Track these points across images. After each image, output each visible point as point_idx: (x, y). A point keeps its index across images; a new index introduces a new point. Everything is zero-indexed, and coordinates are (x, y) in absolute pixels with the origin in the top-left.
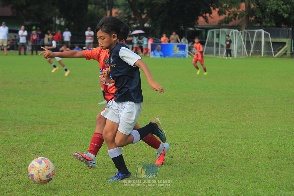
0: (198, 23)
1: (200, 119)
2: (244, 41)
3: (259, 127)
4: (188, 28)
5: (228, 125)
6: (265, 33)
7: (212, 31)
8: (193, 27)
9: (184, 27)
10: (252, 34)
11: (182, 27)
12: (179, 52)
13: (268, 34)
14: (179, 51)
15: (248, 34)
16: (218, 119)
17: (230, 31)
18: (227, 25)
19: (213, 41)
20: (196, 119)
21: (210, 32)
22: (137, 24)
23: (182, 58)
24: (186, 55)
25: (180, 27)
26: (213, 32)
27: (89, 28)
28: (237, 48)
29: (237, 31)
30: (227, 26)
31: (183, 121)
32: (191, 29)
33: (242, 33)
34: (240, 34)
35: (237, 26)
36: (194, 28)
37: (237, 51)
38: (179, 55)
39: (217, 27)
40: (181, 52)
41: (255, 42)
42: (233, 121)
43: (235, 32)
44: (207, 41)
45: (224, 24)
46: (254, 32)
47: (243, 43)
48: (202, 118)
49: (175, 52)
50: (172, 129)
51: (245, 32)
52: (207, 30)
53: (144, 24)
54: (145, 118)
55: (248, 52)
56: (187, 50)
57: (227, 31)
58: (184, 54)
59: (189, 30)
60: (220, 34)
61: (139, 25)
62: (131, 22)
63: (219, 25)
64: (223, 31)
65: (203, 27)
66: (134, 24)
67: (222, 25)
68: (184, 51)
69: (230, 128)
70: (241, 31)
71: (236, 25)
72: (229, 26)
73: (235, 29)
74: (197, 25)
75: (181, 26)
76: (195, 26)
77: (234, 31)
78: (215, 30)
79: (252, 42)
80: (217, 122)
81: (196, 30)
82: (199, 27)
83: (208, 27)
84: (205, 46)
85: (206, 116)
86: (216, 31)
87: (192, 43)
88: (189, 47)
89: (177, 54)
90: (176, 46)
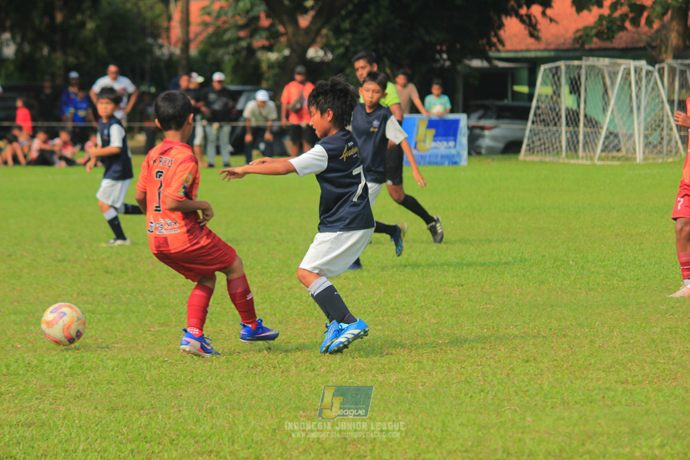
0: (501, 42)
1: (511, 376)
4: (467, 62)
5: (611, 394)
7: (551, 69)
8: (483, 56)
9: (449, 59)
11: (445, 56)
12: (436, 148)
14: (433, 144)
15: (683, 73)
16: (576, 373)
17: (619, 65)
18: (608, 44)
19: (557, 103)
20: (494, 375)
21: (545, 70)
22: (280, 51)
23: (446, 169)
24: (459, 155)
25: (438, 56)
26: (556, 72)
28: (646, 129)
29: (643, 63)
30: (605, 49)
31: (448, 382)
32: (476, 63)
33: (661, 72)
34: (656, 74)
35: (644, 49)
36: (489, 59)
37: (646, 137)
38: (436, 156)
39: (571, 54)
40: (443, 147)
42: (630, 379)
43: (638, 71)
44: (534, 103)
45: (596, 43)
47: (667, 107)
48: (517, 371)
49: (420, 145)
50: (410, 409)
51: (672, 70)
52: (533, 65)
53: (305, 51)
54: (312, 374)
56: (463, 139)
57: (607, 66)
58: (453, 151)
59: (470, 67)
60: (583, 78)
61: (287, 52)
62: (259, 41)
63: (577, 46)
64: (592, 67)
65: (520, 55)
66: (270, 49)
67: (587, 47)
68: (451, 144)
69: (620, 402)
70: (657, 66)
71: (642, 44)
72: (613, 49)
73: (635, 58)
74: (498, 51)
75: (441, 52)
76: (492, 54)
77: (632, 64)
78: (562, 64)
80: (572, 382)
81: (497, 67)
82: (503, 55)
83: (539, 54)
84: (530, 123)
85: (533, 364)
86: (568, 67)
87: (480, 113)
88: (471, 129)
89: (428, 154)
90: (425, 124)
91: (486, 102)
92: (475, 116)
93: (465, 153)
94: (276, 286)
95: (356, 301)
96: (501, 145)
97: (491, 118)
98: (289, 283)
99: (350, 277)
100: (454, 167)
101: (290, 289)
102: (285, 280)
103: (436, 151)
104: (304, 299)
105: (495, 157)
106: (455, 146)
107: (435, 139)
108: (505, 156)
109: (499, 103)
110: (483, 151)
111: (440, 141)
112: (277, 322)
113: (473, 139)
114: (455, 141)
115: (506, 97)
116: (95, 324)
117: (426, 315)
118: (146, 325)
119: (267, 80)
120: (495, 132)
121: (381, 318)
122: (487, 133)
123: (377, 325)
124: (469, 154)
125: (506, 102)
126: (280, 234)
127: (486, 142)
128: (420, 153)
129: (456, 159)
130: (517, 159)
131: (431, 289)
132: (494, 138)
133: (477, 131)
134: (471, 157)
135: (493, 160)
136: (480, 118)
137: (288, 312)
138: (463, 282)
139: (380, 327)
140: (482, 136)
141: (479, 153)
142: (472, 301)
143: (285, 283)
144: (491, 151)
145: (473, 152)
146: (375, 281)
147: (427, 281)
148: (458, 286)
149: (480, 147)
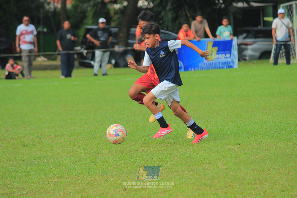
9: (223, 3)
12: (218, 58)
14: (217, 56)
22: (121, 3)
23: (226, 71)
24: (233, 61)
25: (217, 2)
26: (290, 8)
27: (26, 18)
32: (241, 5)
36: (248, 2)
38: (219, 63)
40: (223, 58)
52: (276, 4)
56: (235, 52)
58: (229, 60)
61: (125, 4)
66: (115, 2)
68: (228, 55)
78: (293, 3)
81: (253, 7)
87: (245, 35)
88: (239, 45)
89: (214, 62)
90: (212, 44)
91: (248, 28)
92: (241, 37)
93: (236, 61)
94: (127, 150)
95: (176, 157)
96: (258, 54)
97: (251, 38)
98: (135, 148)
99: (171, 142)
100: (231, 69)
101: (135, 151)
102: (133, 145)
103: (219, 60)
104: (145, 157)
105: (255, 62)
106: (230, 57)
107: (218, 53)
108: (261, 61)
109: (256, 28)
110: (247, 58)
111: (221, 54)
112: (129, 173)
113: (241, 51)
114: (230, 53)
115: (260, 24)
116: (18, 179)
117: (219, 164)
118: (50, 178)
119: (114, 21)
120: (254, 46)
121: (191, 167)
122: (249, 47)
123: (189, 172)
124: (239, 60)
125: (260, 27)
126: (128, 116)
127: (249, 52)
128: (209, 62)
129: (232, 65)
130: (268, 62)
131: (221, 147)
132: (254, 50)
133: (243, 46)
134: (241, 63)
135: (253, 63)
136: (245, 38)
137: (135, 166)
138: (240, 142)
139: (191, 173)
140: (247, 49)
141: (245, 60)
142: (246, 154)
143: (132, 147)
144: (252, 58)
145: (241, 59)
146: (187, 144)
147: (218, 143)
148: (237, 144)
149: (245, 56)
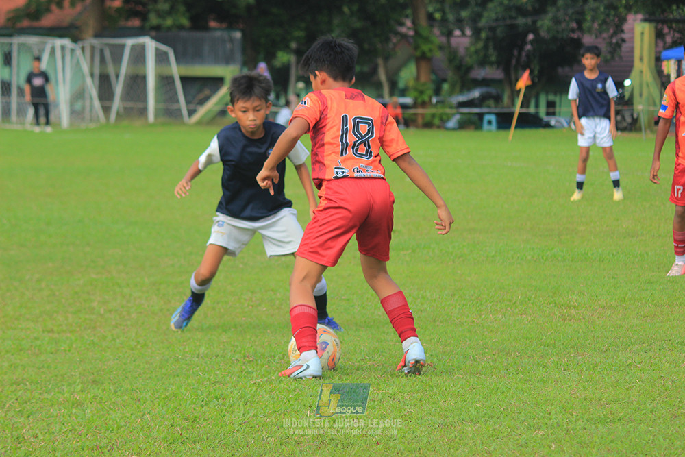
2: (92, 75)
3: (139, 347)
6: (157, 50)
10: (117, 53)
13: (166, 54)
15: (102, 51)
17: (45, 43)
18: (36, 24)
28: (72, 99)
29: (66, 42)
30: (34, 28)
33: (83, 49)
34: (79, 52)
35: (68, 28)
37: (72, 105)
41: (126, 77)
42: (55, 329)
43: (63, 48)
45: (25, 23)
46: (123, 46)
47: (89, 81)
51: (93, 48)
55: (107, 110)
57: (36, 44)
60: (15, 54)
64: (24, 44)
67: (18, 25)
70: (80, 44)
71: (65, 25)
73: (61, 37)
77: (59, 42)
79: (117, 76)
